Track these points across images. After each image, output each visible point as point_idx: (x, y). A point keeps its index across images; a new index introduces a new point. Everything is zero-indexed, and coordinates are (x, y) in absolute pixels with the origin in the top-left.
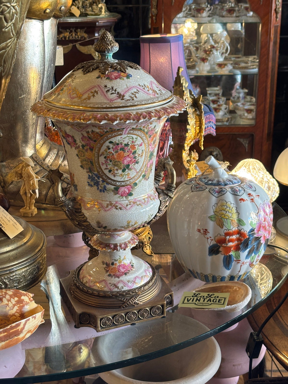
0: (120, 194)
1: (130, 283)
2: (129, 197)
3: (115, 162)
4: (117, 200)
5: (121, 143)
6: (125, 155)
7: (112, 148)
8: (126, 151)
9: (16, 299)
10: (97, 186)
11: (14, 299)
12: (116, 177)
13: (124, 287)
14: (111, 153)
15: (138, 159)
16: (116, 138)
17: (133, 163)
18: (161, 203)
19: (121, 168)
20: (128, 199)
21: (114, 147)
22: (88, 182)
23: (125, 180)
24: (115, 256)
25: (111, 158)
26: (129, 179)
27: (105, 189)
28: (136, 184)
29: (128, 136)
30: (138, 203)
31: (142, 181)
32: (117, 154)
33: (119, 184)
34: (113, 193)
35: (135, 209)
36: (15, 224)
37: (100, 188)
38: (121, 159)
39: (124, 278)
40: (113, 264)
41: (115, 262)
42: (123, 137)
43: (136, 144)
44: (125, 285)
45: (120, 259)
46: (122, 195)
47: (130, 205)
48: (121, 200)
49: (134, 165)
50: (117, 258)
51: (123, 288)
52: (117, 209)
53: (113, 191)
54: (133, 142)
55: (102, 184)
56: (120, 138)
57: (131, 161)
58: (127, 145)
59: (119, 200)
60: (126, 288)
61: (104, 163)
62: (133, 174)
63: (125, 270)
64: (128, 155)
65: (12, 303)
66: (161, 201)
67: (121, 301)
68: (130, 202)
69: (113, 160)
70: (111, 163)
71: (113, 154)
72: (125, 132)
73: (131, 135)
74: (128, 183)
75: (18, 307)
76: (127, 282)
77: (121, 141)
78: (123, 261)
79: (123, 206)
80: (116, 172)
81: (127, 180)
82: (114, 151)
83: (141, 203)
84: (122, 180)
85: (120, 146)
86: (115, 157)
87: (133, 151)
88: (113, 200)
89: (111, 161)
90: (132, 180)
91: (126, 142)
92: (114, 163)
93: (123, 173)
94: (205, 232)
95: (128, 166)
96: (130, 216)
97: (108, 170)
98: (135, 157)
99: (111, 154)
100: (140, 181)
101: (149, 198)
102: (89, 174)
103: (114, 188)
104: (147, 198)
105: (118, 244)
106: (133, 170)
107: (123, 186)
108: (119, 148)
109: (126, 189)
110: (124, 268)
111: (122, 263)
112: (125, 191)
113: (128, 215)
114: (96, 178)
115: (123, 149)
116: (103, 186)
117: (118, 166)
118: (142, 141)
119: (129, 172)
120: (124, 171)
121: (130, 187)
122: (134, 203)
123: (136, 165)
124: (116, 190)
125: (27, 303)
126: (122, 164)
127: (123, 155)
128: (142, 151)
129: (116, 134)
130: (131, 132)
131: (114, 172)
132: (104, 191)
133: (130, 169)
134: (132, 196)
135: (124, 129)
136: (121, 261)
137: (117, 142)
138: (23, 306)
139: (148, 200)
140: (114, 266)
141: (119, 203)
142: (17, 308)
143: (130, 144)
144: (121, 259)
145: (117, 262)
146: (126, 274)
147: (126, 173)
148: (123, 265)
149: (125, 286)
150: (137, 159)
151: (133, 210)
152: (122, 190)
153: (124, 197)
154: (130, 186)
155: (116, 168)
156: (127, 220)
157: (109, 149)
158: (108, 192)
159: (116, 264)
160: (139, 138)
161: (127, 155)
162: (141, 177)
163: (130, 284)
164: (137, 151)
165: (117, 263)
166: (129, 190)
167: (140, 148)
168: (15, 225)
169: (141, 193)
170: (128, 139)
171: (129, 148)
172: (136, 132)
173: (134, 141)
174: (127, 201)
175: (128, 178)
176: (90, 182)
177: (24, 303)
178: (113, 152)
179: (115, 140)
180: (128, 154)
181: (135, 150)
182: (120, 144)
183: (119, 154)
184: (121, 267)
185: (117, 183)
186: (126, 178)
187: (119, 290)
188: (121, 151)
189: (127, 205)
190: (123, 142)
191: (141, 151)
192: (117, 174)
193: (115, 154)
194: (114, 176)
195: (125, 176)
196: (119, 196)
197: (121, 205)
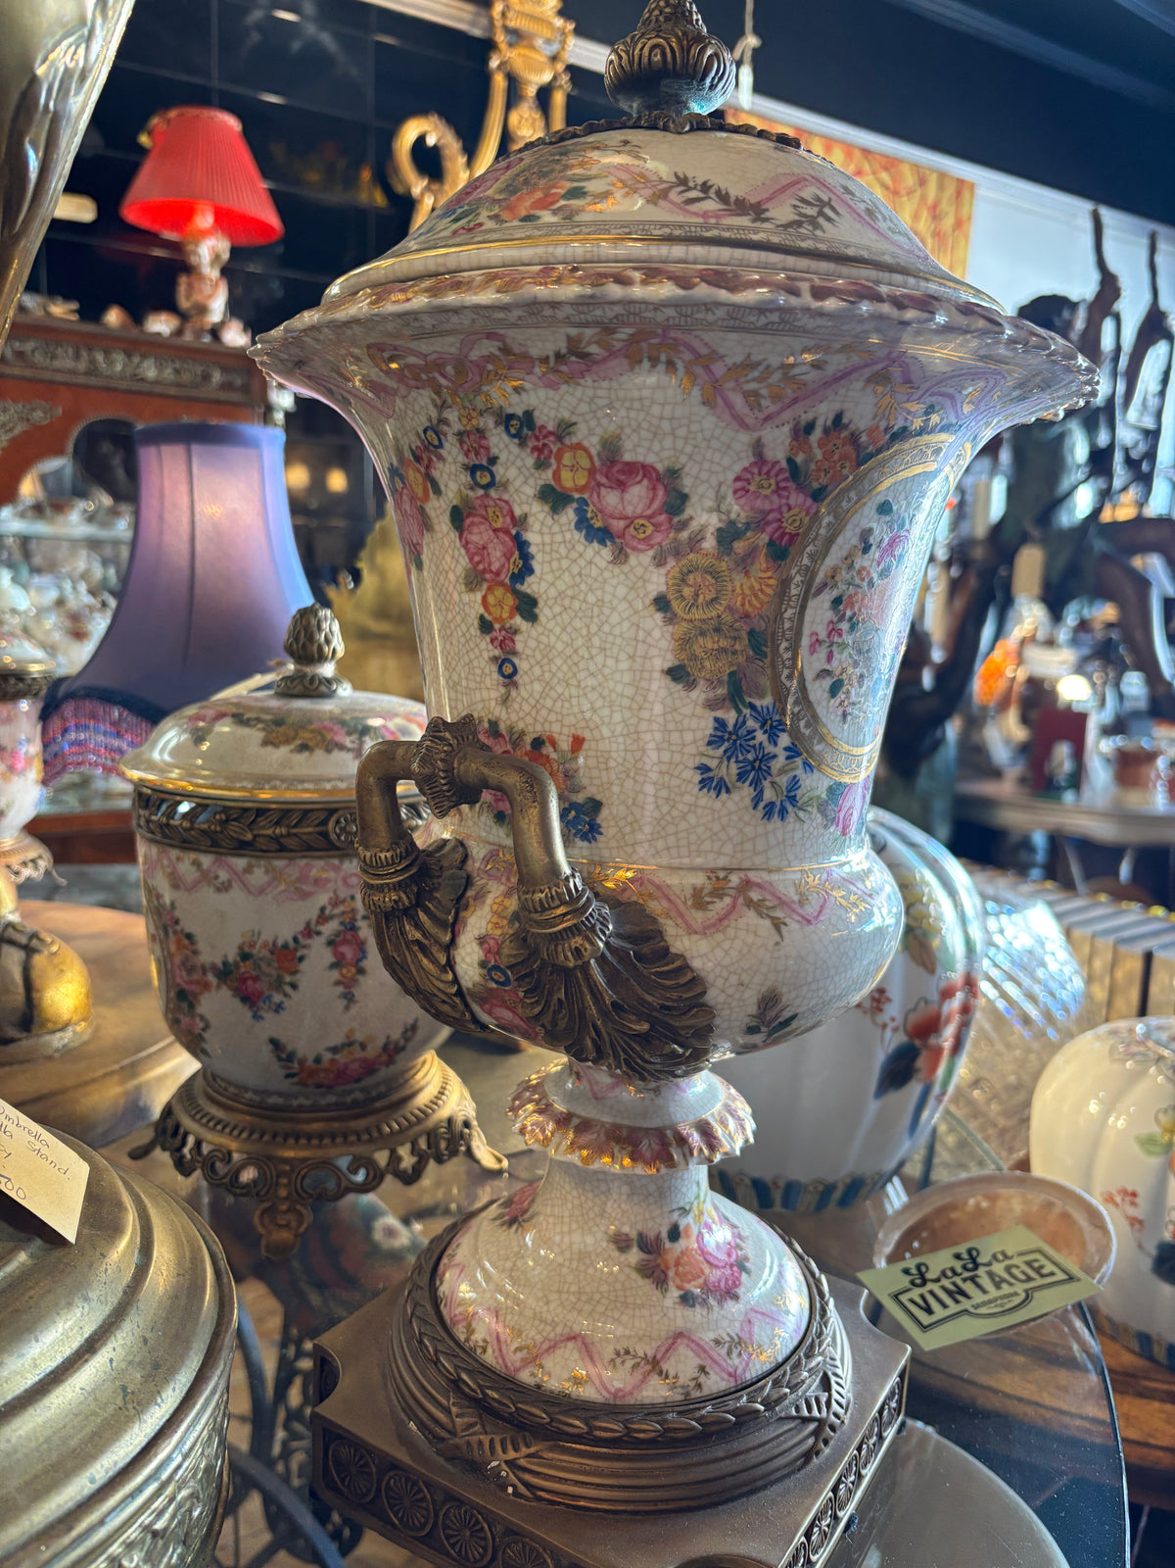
0: (840, 824)
3: (866, 633)
4: (826, 860)
5: (912, 524)
7: (879, 544)
10: (756, 784)
12: (850, 722)
14: (868, 574)
16: (908, 487)
19: (874, 673)
22: (704, 769)
24: (684, 1190)
25: (857, 607)
26: (872, 742)
27: (793, 799)
32: (884, 582)
34: (819, 819)
36: (38, 1144)
37: (769, 795)
40: (675, 1234)
41: (683, 1223)
45: (698, 1197)
46: (844, 832)
48: (840, 856)
53: (821, 807)
55: (782, 771)
59: (833, 859)
67: (805, 1420)
69: (863, 620)
70: (850, 639)
71: (870, 585)
74: (866, 763)
78: (705, 1206)
79: (858, 885)
80: (855, 693)
82: (878, 564)
84: (861, 740)
85: (904, 534)
86: (875, 600)
88: (814, 863)
89: (853, 627)
92: (860, 640)
94: (878, 1001)
97: (827, 684)
99: (865, 584)
102: (720, 714)
103: (830, 789)
109: (857, 797)
112: (854, 807)
114: (761, 737)
116: (783, 781)
117: (867, 662)
124: (832, 801)
126: (882, 650)
131: (848, 695)
132: (783, 814)
141: (837, 873)
144: (702, 1196)
145: (690, 1219)
146: (742, 1268)
152: (850, 798)
153: (847, 842)
157: (867, 548)
158: (801, 814)
159: (687, 1229)
165: (691, 1222)
168: (44, 1150)
176: (713, 764)
179: (901, 499)
182: (907, 525)
183: (889, 586)
186: (871, 733)
193: (877, 583)
194: (844, 718)
195: (871, 720)
196: (836, 833)
197: (851, 886)
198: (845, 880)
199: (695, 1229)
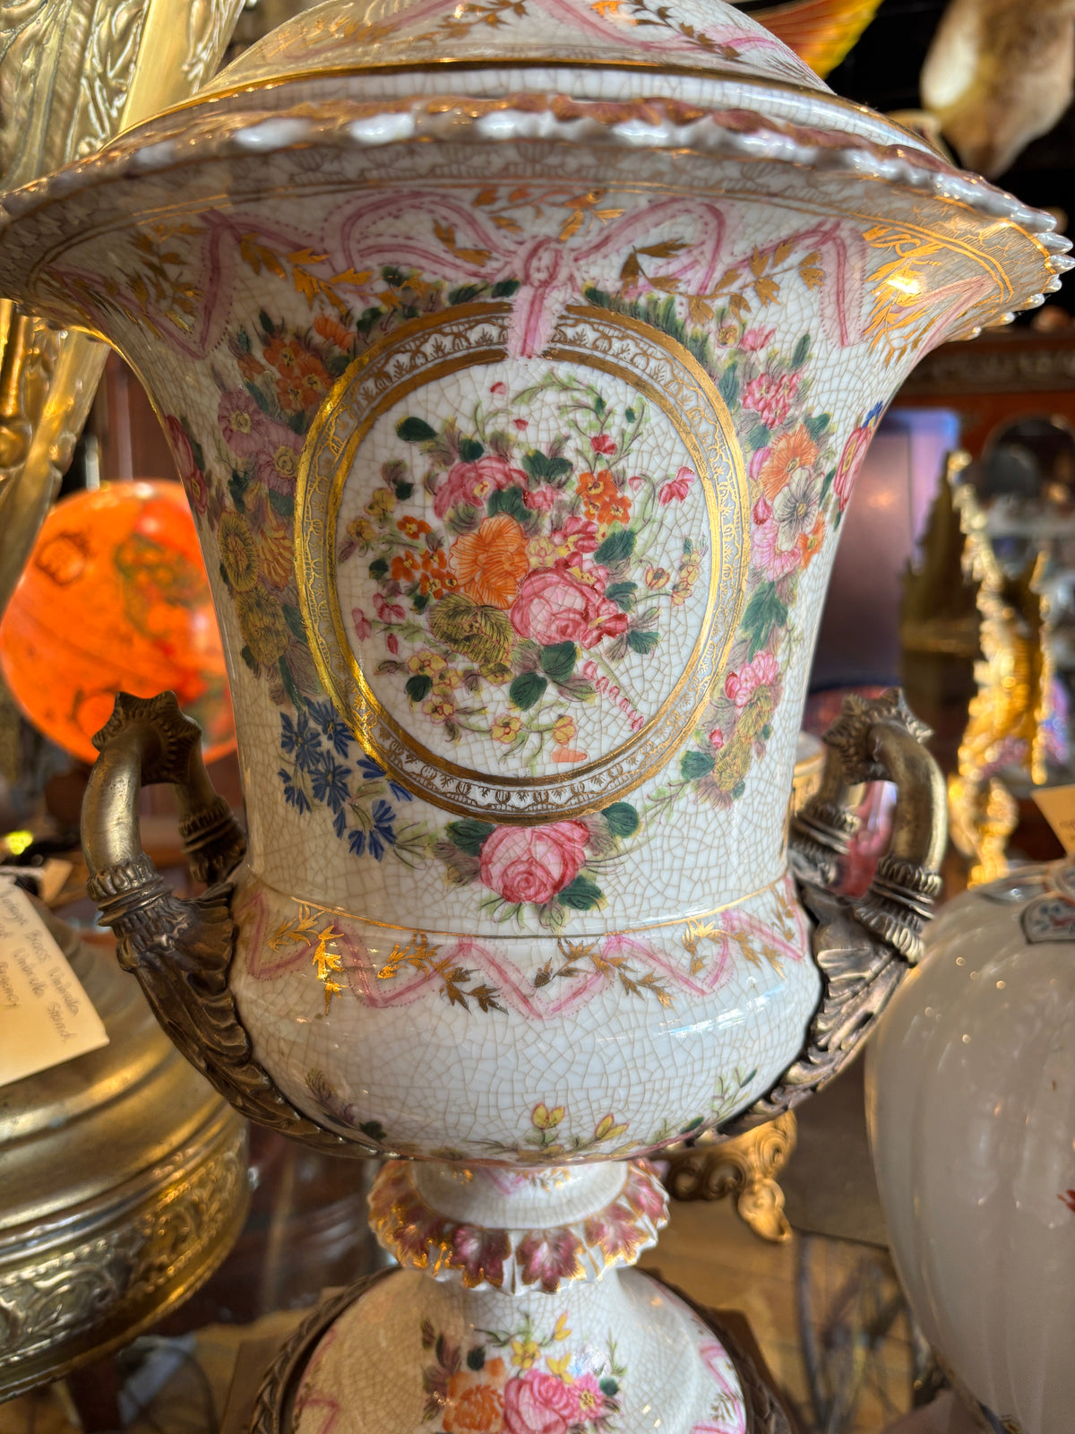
0: (497, 882)
2: (570, 913)
3: (456, 612)
4: (469, 926)
5: (501, 445)
6: (534, 562)
7: (429, 483)
8: (546, 531)
10: (335, 804)
12: (467, 737)
14: (423, 526)
15: (650, 615)
16: (451, 393)
17: (607, 641)
18: (824, 994)
19: (502, 670)
20: (562, 931)
21: (443, 477)
22: (284, 775)
23: (538, 771)
24: (498, 1312)
25: (418, 575)
26: (564, 767)
27: (388, 833)
28: (626, 820)
29: (551, 381)
30: (638, 969)
31: (680, 804)
32: (468, 540)
33: (490, 798)
34: (441, 868)
35: (600, 1016)
36: (63, 1009)
37: (352, 821)
38: (499, 593)
40: (477, 1360)
41: (492, 1353)
42: (516, 386)
43: (630, 465)
45: (526, 1333)
46: (509, 895)
47: (567, 981)
48: (505, 928)
49: (615, 655)
50: (509, 1322)
52: (456, 997)
53: (440, 849)
54: (600, 444)
55: (362, 794)
56: (484, 393)
57: (585, 616)
58: (549, 466)
59: (486, 928)
61: (371, 613)
62: (603, 730)
63: (550, 1417)
64: (564, 565)
66: (824, 978)
68: (573, 956)
69: (438, 595)
70: (422, 620)
71: (435, 544)
72: (529, 332)
73: (584, 373)
74: (561, 798)
77: (501, 424)
78: (544, 1351)
79: (514, 977)
80: (462, 697)
81: (551, 770)
82: (439, 511)
83: (660, 971)
84: (513, 768)
85: (487, 463)
86: (455, 565)
87: (602, 530)
88: (441, 925)
89: (420, 604)
90: (596, 780)
91: (537, 438)
92: (443, 622)
93: (524, 716)
95: (559, 658)
96: (560, 1067)
97: (400, 680)
98: (622, 592)
99: (421, 542)
100: (664, 801)
101: (734, 947)
102: (283, 709)
103: (452, 828)
104: (720, 940)
106: (602, 700)
107: (520, 819)
108: (485, 490)
109: (541, 850)
110: (547, 1403)
111: (540, 1366)
112: (532, 861)
113: (539, 1062)
114: (327, 744)
115: (512, 501)
116: (368, 805)
117: (474, 653)
118: (680, 456)
119: (573, 709)
120: (525, 692)
121: (577, 833)
122: (604, 966)
123: (633, 658)
124: (464, 847)
126: (512, 637)
127: (521, 552)
128: (687, 546)
129: (447, 342)
130: (579, 340)
131: (447, 698)
132: (377, 850)
133: (578, 689)
134: (594, 911)
135: (508, 287)
136: (532, 1348)
137: (466, 428)
139: (724, 956)
140: (482, 1378)
141: (483, 952)
143: (581, 466)
144: (537, 1336)
145: (504, 1353)
147: (546, 719)
148: (545, 1379)
150: (641, 609)
151: (588, 1024)
152: (510, 846)
153: (527, 912)
154: (581, 825)
155: (462, 663)
156: (532, 1099)
157: (404, 491)
158: (406, 855)
159: (497, 1363)
160: (653, 414)
161: (550, 562)
162: (672, 772)
164: (640, 541)
165: (506, 1359)
166: (568, 860)
167: (670, 513)
168: (65, 1014)
169: (671, 892)
170: (561, 408)
171: (568, 495)
172: (625, 348)
173: (613, 435)
174: (548, 947)
175: (558, 758)
176: (290, 770)
178: (434, 522)
179: (445, 411)
180: (564, 553)
181: (619, 527)
182: (488, 450)
183: (482, 544)
184: (525, 1396)
185: (476, 793)
186: (545, 756)
188: (503, 519)
189: (542, 979)
190: (512, 431)
191: (676, 545)
192: (468, 712)
193: (449, 540)
194: (452, 731)
195: (534, 739)
196: (486, 893)
197: (494, 973)
198: (492, 963)
199: (511, 1370)
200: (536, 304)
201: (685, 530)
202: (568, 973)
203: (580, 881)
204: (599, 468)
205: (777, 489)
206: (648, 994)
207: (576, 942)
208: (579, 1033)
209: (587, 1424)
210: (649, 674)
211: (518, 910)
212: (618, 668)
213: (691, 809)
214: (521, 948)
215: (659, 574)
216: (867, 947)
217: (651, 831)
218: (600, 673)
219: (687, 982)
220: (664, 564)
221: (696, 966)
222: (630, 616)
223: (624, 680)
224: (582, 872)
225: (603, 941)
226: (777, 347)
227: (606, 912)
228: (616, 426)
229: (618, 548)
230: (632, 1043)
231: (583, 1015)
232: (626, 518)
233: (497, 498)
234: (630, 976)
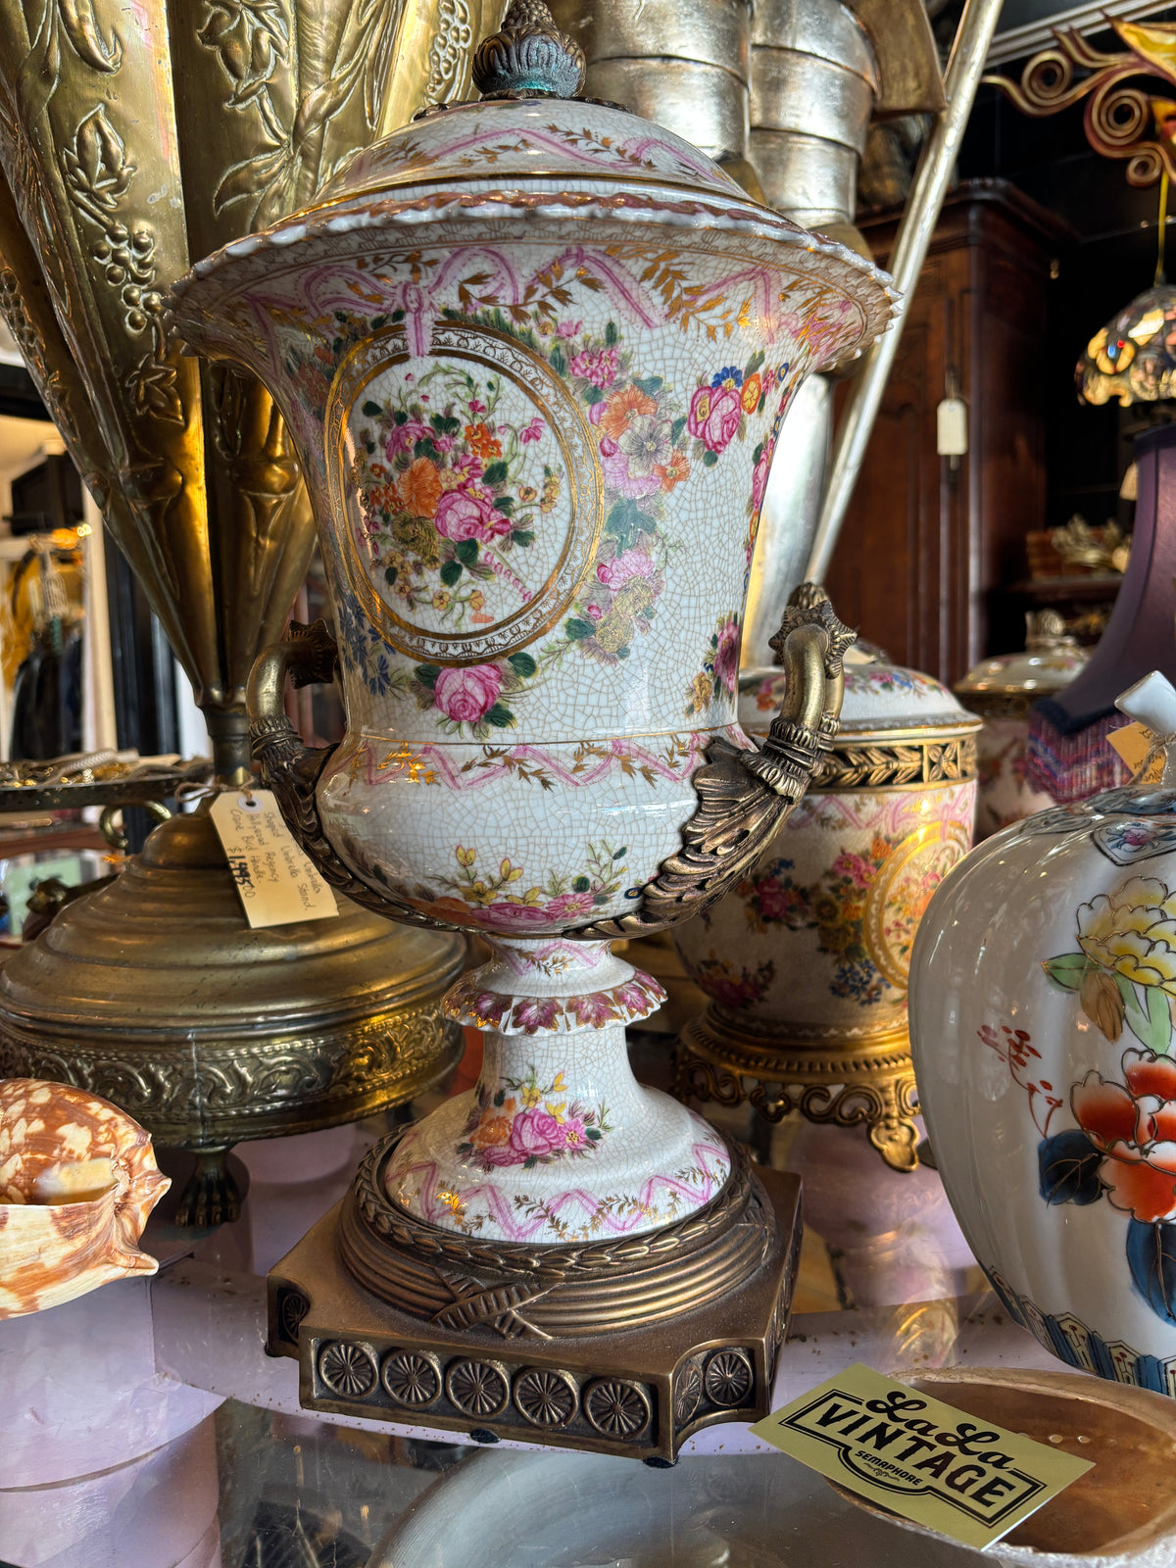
0: (446, 707)
1: (524, 1208)
2: (493, 729)
3: (404, 524)
4: (431, 737)
5: (416, 411)
6: (445, 486)
7: (382, 440)
8: (450, 465)
9: (38, 1126)
10: (362, 661)
11: (29, 1123)
12: (420, 607)
13: (486, 1222)
14: (382, 469)
15: (526, 520)
16: (385, 383)
17: (498, 538)
18: (700, 808)
19: (434, 560)
20: (487, 741)
21: (389, 437)
23: (464, 629)
24: (514, 1064)
25: (383, 501)
26: (480, 627)
27: (386, 677)
28: (528, 666)
29: (437, 370)
30: (533, 765)
31: (569, 657)
32: (406, 475)
33: (436, 649)
34: (413, 699)
35: (498, 790)
36: (310, 887)
37: (370, 672)
38: (426, 508)
39: (512, 1179)
40: (500, 1100)
41: (510, 1094)
42: (418, 375)
43: (497, 418)
44: (495, 1212)
45: (532, 1081)
46: (453, 716)
47: (482, 769)
48: (454, 738)
49: (505, 547)
50: (522, 1073)
51: (480, 1225)
54: (474, 406)
55: (373, 652)
56: (402, 381)
57: (481, 521)
58: (446, 422)
59: (442, 738)
60: (492, 1231)
61: (364, 529)
62: (503, 601)
63: (541, 1141)
64: (462, 487)
65: (11, 1137)
66: (701, 797)
67: (445, 1286)
68: (494, 754)
69: (394, 512)
70: (388, 530)
71: (389, 479)
72: (419, 341)
73: (456, 362)
74: (480, 648)
75: (24, 1162)
76: (511, 1201)
77: (414, 399)
78: (545, 1097)
79: (450, 765)
80: (414, 579)
81: (471, 628)
82: (389, 460)
83: (549, 769)
84: (448, 627)
85: (411, 425)
86: (402, 492)
87: (485, 462)
88: (417, 738)
89: (386, 519)
90: (502, 635)
91: (435, 406)
92: (399, 530)
93: (450, 591)
94: (1018, 1048)
95: (468, 550)
96: (469, 820)
97: (382, 571)
98: (504, 504)
99: (382, 480)
100: (555, 653)
101: (616, 762)
103: (418, 670)
105: (515, 1002)
106: (499, 579)
107: (458, 663)
108: (411, 442)
109: (471, 685)
110: (542, 1133)
111: (541, 1107)
112: (465, 692)
113: (456, 816)
115: (428, 447)
116: (376, 659)
117: (417, 549)
118: (531, 412)
119: (481, 586)
120: (450, 575)
121: (493, 673)
122: (509, 763)
123: (518, 549)
124: (425, 683)
125: (70, 1159)
126: (438, 537)
127: (436, 480)
128: (547, 471)
129: (377, 352)
130: (447, 342)
131: (407, 582)
133: (482, 571)
134: (508, 728)
135: (399, 315)
136: (536, 1093)
137: (396, 404)
138: (46, 1165)
139: (604, 766)
140: (501, 1112)
141: (437, 752)
142: (20, 1166)
143: (465, 421)
144: (540, 1085)
145: (517, 1095)
146: (530, 1160)
147: (465, 592)
148: (543, 1117)
149: (491, 1217)
150: (519, 515)
151: (489, 794)
152: (453, 682)
153: (465, 727)
154: (495, 667)
155: (412, 557)
156: (454, 842)
157: (371, 448)
158: (396, 692)
159: (512, 1101)
160: (505, 381)
161: (454, 485)
162: (558, 633)
163: (520, 1217)
164: (511, 469)
165: (518, 1099)
166: (489, 692)
167: (531, 448)
168: (310, 891)
169: (568, 721)
170: (447, 386)
171: (460, 441)
172: (479, 344)
173: (482, 400)
174: (476, 750)
175: (475, 620)
176: (345, 646)
177: (56, 1152)
178: (388, 466)
179: (384, 395)
180: (462, 479)
181: (495, 460)
182: (410, 417)
183: (414, 477)
184: (528, 1125)
185: (428, 646)
186: (466, 619)
187: (458, 1229)
188: (424, 459)
189: (467, 767)
190: (421, 403)
191: (539, 471)
192: (418, 590)
193: (396, 476)
195: (458, 606)
196: (440, 715)
197: (439, 764)
198: (441, 759)
199: (520, 1108)
200: (417, 321)
201: (544, 460)
202: (485, 765)
203: (497, 707)
204: (477, 422)
205: (620, 431)
206: (535, 781)
207: (495, 748)
208: (482, 798)
209: (567, 1150)
210: (532, 561)
211: (459, 726)
212: (509, 556)
213: (579, 661)
214: (461, 749)
215: (528, 491)
216: (745, 782)
217: (547, 674)
218: (496, 560)
219: (567, 777)
220: (531, 484)
221: (578, 768)
222: (512, 521)
223: (514, 565)
224: (498, 700)
225: (514, 748)
226: (589, 332)
227: (518, 730)
228: (483, 395)
229: (496, 475)
230: (518, 808)
231: (488, 787)
232: (499, 453)
233: (418, 446)
234: (526, 769)
